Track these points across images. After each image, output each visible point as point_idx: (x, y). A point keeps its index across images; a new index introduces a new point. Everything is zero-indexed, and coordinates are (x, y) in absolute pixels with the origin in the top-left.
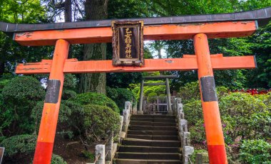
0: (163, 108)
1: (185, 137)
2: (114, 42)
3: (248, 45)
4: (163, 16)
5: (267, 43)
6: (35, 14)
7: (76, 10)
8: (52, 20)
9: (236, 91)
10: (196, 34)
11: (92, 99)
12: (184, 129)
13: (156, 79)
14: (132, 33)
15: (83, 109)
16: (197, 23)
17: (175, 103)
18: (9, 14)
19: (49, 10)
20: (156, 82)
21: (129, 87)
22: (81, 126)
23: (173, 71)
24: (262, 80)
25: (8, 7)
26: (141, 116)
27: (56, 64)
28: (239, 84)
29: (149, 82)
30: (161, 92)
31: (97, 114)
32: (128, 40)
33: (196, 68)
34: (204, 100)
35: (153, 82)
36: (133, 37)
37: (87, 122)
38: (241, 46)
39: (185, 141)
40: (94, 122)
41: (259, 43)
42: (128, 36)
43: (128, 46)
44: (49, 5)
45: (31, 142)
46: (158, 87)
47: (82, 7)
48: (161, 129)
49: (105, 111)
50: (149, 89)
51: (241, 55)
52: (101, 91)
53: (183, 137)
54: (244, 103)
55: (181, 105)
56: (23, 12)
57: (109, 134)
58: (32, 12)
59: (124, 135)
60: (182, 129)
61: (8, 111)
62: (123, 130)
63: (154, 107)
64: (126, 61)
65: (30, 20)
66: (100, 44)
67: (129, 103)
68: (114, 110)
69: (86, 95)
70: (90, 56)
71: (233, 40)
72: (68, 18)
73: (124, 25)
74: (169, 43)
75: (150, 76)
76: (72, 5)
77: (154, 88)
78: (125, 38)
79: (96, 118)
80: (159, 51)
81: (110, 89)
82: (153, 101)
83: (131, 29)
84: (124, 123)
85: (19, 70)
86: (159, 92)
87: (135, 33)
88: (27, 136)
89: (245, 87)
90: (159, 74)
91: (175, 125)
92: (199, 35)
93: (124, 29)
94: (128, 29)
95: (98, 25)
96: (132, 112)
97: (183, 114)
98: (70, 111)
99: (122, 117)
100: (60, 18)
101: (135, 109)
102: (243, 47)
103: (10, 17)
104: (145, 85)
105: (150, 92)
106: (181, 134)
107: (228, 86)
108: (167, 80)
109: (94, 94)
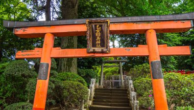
0: (117, 84)
1: (135, 105)
2: (88, 35)
3: (179, 38)
4: (117, 16)
5: (193, 37)
6: (24, 14)
7: (53, 11)
8: (36, 19)
9: (170, 71)
10: (147, 30)
11: (68, 77)
12: (134, 98)
13: (111, 63)
14: (101, 29)
15: (62, 84)
16: (148, 22)
17: (126, 80)
18: (5, 14)
19: (33, 12)
20: (111, 65)
21: (93, 68)
22: (60, 96)
23: (124, 57)
24: (188, 63)
25: (4, 9)
26: (101, 89)
27: (45, 51)
28: (172, 66)
29: (106, 65)
30: (115, 72)
31: (72, 88)
32: (98, 34)
33: (148, 54)
34: (154, 78)
35: (109, 65)
36: (102, 31)
37: (66, 93)
38: (174, 39)
39: (135, 108)
40: (70, 93)
41: (186, 36)
42: (98, 31)
43: (98, 38)
44: (33, 8)
45: (27, 108)
46: (113, 69)
47: (58, 10)
48: (117, 98)
49: (78, 85)
50: (107, 70)
51: (174, 46)
52: (74, 71)
53: (134, 105)
54: (177, 80)
55: (131, 82)
56: (14, 13)
57: (81, 102)
58: (21, 13)
59: (90, 103)
60: (132, 99)
61: (9, 86)
62: (90, 100)
63: (111, 83)
64: (97, 49)
65: (20, 19)
66: (73, 37)
67: (93, 80)
68: (84, 85)
69: (63, 74)
70: (65, 45)
71: (168, 35)
72: (48, 18)
73: (95, 22)
74: (121, 36)
75: (106, 61)
76: (51, 8)
77: (110, 69)
78: (96, 32)
79: (72, 90)
80: (114, 42)
81: (79, 69)
82: (109, 78)
83: (101, 26)
84: (91, 94)
85: (18, 55)
86: (114, 72)
87: (103, 28)
88: (23, 104)
89: (176, 69)
90: (113, 59)
91: (127, 96)
92: (149, 31)
93: (96, 26)
94: (98, 26)
95: (76, 23)
96: (95, 86)
97: (133, 88)
98: (54, 86)
99: (90, 90)
100: (42, 18)
101: (98, 84)
102: (175, 40)
103: (6, 17)
104: (104, 67)
105: (107, 72)
106: (132, 102)
107: (165, 68)
108: (121, 63)
109: (69, 73)
